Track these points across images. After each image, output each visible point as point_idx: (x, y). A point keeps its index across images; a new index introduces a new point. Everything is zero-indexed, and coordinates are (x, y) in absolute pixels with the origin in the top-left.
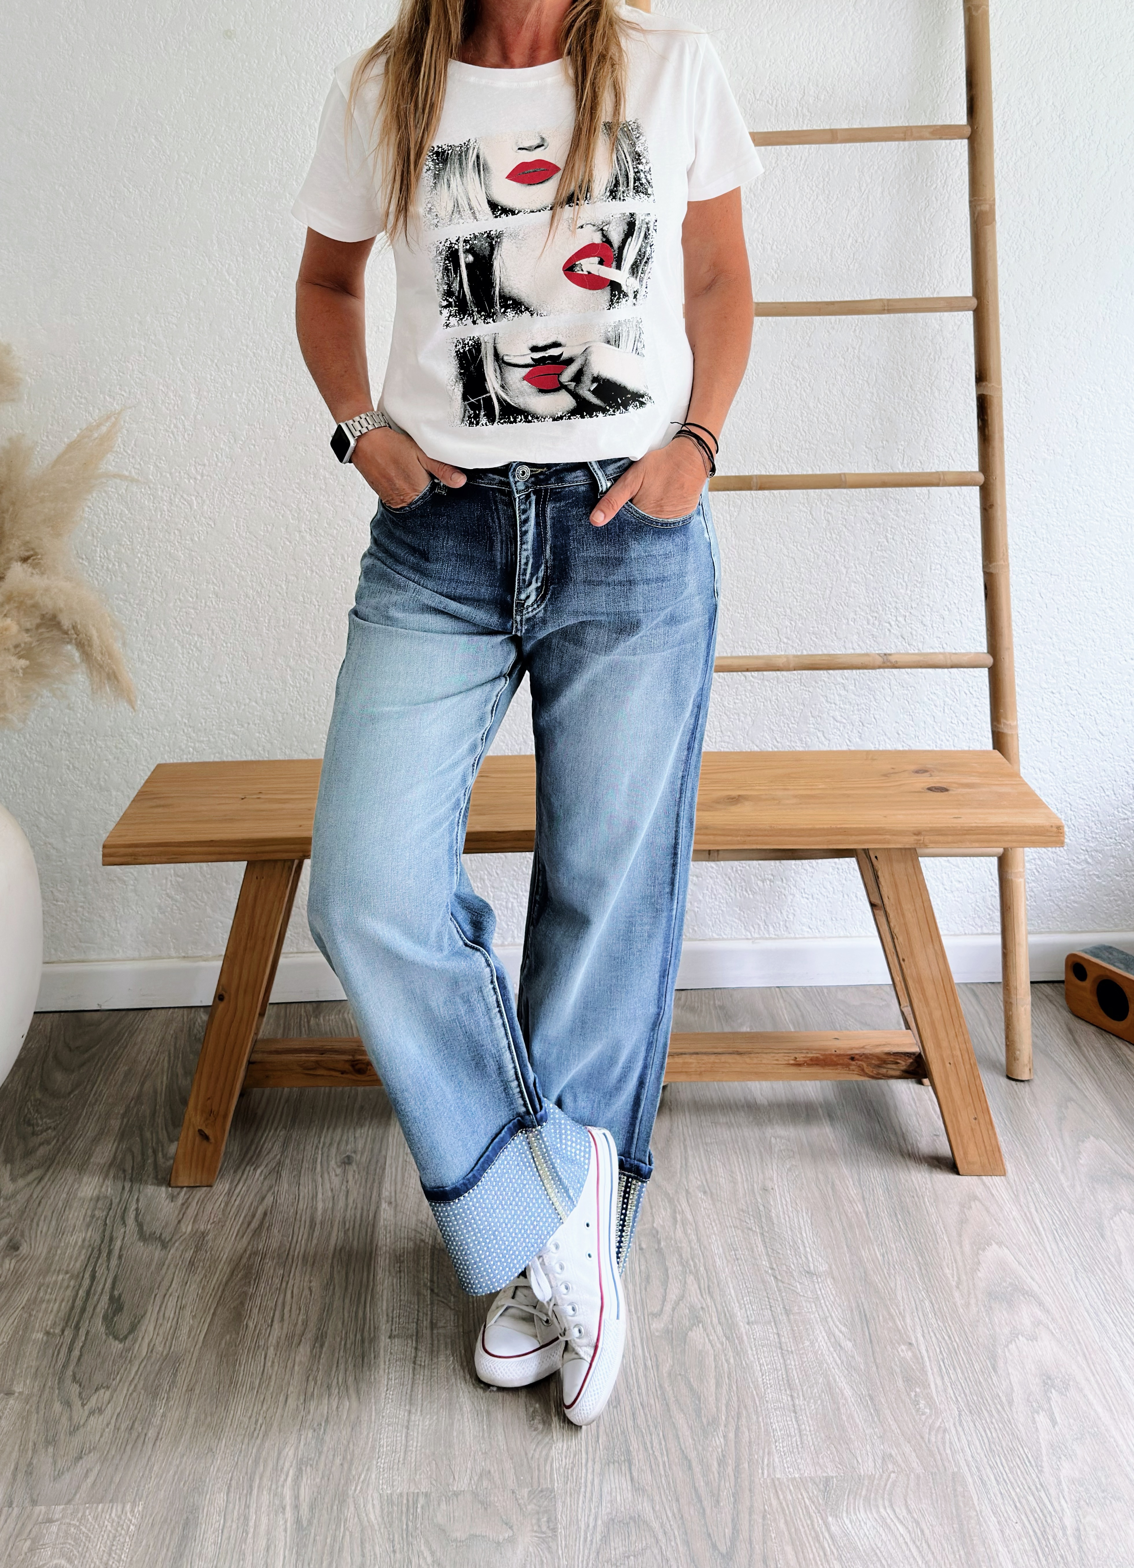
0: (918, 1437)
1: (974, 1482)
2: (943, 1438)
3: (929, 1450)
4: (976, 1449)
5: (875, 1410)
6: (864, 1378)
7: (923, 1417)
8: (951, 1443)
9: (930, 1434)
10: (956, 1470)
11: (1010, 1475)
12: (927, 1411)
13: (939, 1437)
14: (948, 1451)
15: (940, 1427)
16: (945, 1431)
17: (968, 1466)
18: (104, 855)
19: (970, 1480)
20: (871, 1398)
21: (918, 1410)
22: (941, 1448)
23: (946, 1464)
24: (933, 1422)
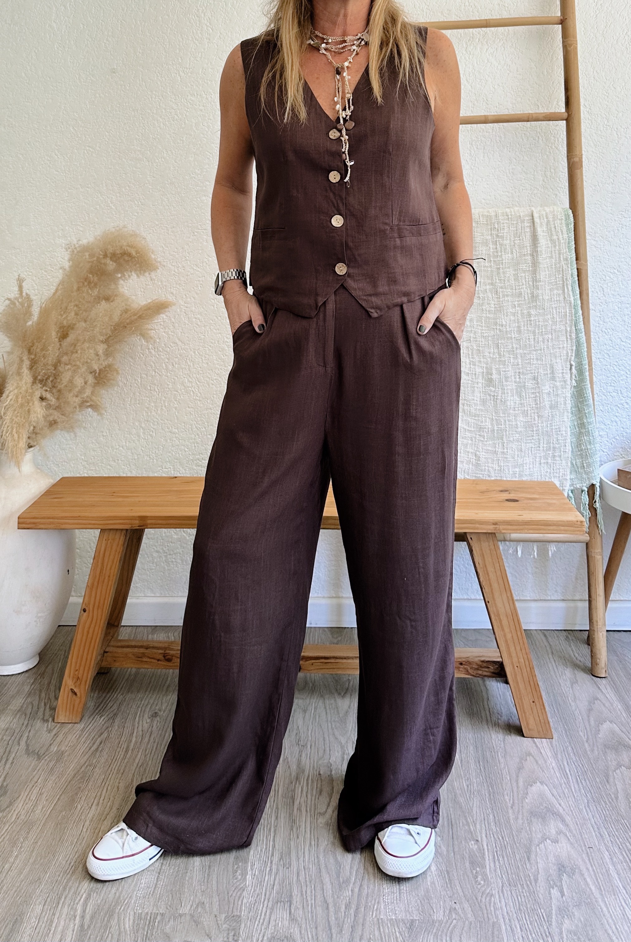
0: (475, 899)
1: (506, 929)
2: (490, 900)
3: (480, 907)
4: (510, 908)
5: (450, 880)
6: (445, 860)
7: (479, 886)
8: (494, 903)
9: (482, 896)
10: (495, 920)
11: (530, 926)
12: (482, 882)
13: (488, 899)
14: (492, 909)
15: (489, 893)
16: (492, 895)
17: (504, 918)
18: (19, 523)
19: (504, 927)
20: (448, 873)
21: (476, 882)
22: (488, 906)
23: (490, 916)
24: (485, 890)
